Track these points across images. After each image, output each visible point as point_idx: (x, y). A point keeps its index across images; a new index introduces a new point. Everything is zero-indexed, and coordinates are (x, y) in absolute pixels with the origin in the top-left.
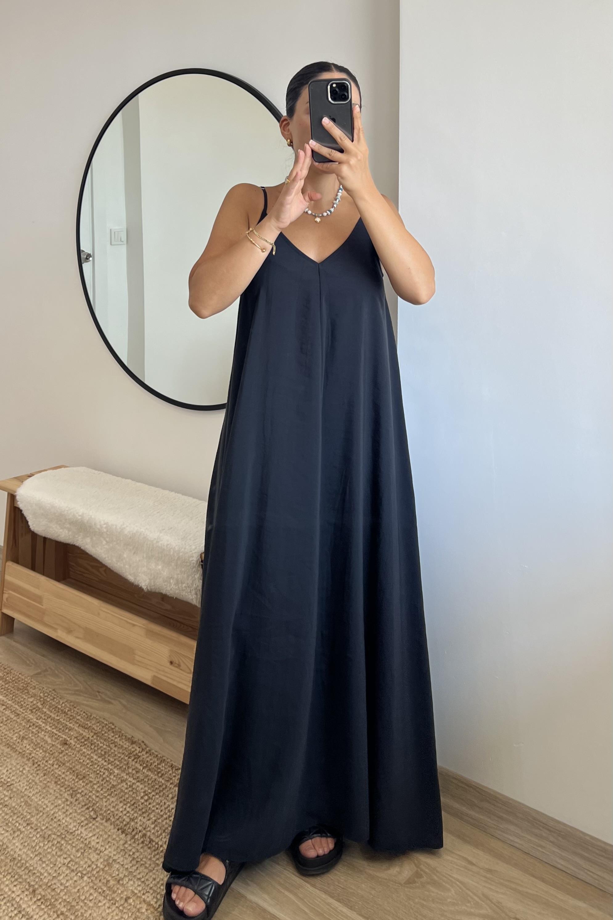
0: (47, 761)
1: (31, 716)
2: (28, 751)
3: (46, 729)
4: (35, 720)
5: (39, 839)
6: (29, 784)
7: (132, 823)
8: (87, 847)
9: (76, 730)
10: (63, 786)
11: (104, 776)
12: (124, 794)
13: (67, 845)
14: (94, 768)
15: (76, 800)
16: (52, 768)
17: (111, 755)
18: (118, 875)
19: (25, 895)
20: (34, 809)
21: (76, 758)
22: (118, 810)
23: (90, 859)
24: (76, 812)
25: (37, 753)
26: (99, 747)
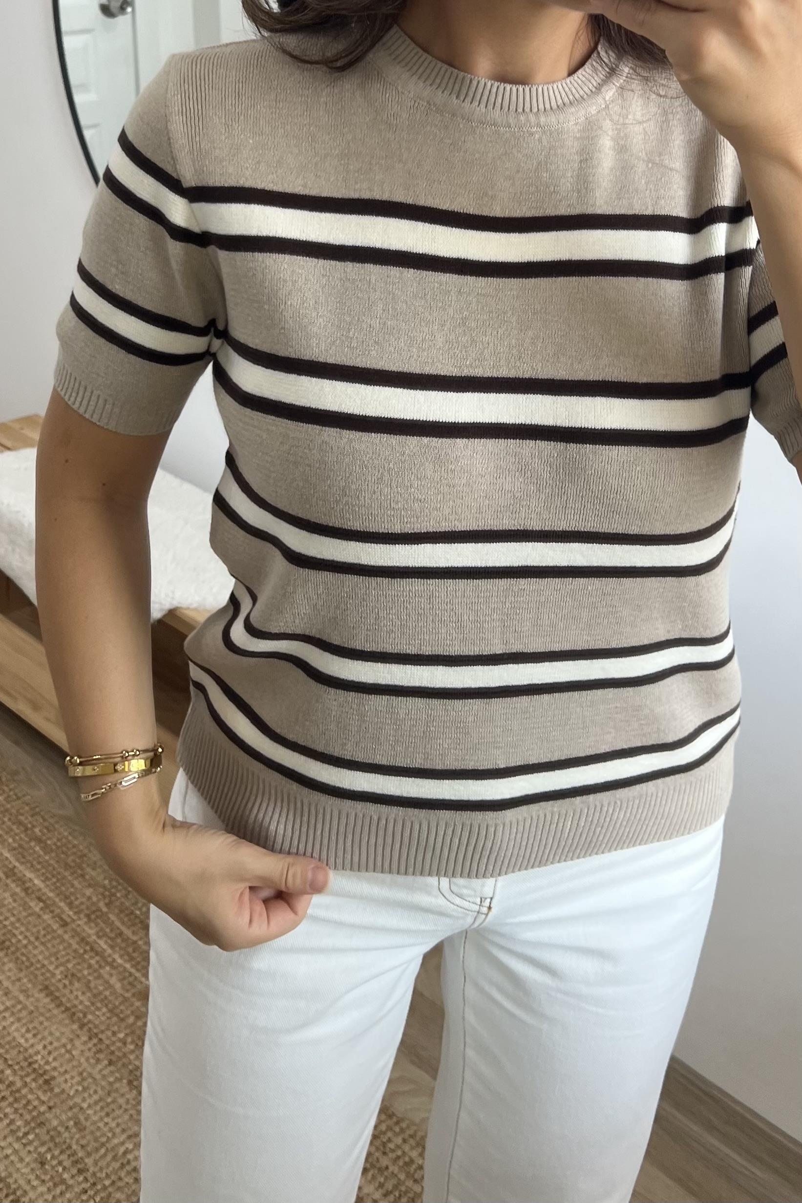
0: (114, 1034)
1: (86, 928)
2: (80, 1007)
3: (114, 960)
4: (94, 937)
6: (84, 1079)
25: (97, 1013)
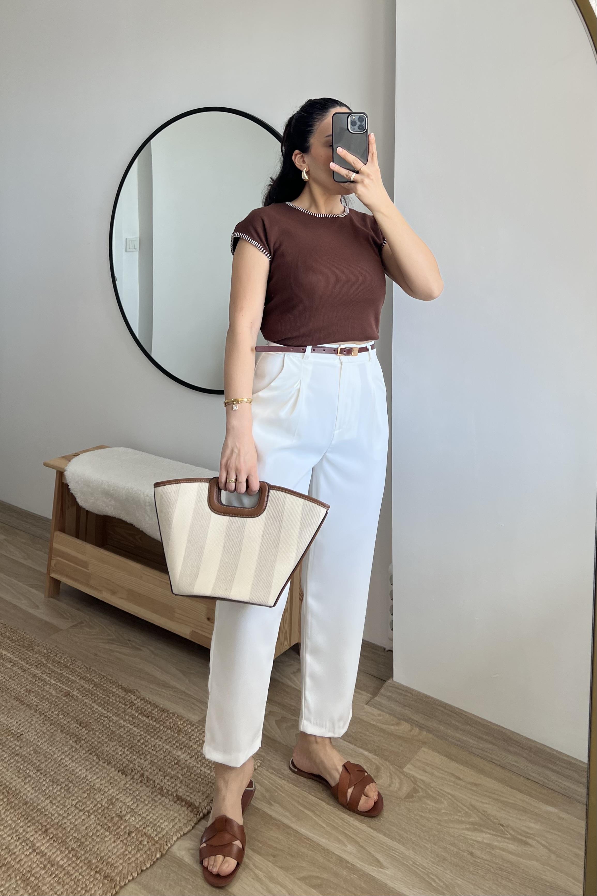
5: (49, 783)
7: (131, 765)
8: (93, 789)
9: (77, 683)
10: (68, 734)
11: (105, 723)
12: (122, 739)
13: (74, 788)
14: (95, 716)
15: (80, 746)
16: (57, 719)
17: (109, 704)
18: (121, 812)
19: (38, 835)
20: (42, 756)
21: (79, 708)
22: (117, 753)
23: (95, 799)
24: (81, 757)
26: (98, 697)
